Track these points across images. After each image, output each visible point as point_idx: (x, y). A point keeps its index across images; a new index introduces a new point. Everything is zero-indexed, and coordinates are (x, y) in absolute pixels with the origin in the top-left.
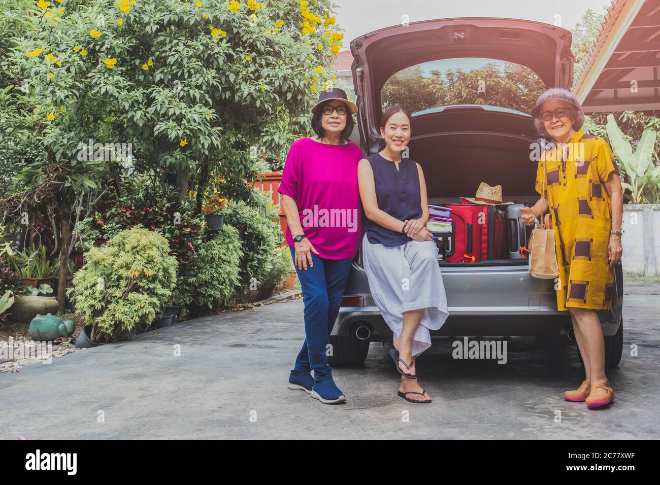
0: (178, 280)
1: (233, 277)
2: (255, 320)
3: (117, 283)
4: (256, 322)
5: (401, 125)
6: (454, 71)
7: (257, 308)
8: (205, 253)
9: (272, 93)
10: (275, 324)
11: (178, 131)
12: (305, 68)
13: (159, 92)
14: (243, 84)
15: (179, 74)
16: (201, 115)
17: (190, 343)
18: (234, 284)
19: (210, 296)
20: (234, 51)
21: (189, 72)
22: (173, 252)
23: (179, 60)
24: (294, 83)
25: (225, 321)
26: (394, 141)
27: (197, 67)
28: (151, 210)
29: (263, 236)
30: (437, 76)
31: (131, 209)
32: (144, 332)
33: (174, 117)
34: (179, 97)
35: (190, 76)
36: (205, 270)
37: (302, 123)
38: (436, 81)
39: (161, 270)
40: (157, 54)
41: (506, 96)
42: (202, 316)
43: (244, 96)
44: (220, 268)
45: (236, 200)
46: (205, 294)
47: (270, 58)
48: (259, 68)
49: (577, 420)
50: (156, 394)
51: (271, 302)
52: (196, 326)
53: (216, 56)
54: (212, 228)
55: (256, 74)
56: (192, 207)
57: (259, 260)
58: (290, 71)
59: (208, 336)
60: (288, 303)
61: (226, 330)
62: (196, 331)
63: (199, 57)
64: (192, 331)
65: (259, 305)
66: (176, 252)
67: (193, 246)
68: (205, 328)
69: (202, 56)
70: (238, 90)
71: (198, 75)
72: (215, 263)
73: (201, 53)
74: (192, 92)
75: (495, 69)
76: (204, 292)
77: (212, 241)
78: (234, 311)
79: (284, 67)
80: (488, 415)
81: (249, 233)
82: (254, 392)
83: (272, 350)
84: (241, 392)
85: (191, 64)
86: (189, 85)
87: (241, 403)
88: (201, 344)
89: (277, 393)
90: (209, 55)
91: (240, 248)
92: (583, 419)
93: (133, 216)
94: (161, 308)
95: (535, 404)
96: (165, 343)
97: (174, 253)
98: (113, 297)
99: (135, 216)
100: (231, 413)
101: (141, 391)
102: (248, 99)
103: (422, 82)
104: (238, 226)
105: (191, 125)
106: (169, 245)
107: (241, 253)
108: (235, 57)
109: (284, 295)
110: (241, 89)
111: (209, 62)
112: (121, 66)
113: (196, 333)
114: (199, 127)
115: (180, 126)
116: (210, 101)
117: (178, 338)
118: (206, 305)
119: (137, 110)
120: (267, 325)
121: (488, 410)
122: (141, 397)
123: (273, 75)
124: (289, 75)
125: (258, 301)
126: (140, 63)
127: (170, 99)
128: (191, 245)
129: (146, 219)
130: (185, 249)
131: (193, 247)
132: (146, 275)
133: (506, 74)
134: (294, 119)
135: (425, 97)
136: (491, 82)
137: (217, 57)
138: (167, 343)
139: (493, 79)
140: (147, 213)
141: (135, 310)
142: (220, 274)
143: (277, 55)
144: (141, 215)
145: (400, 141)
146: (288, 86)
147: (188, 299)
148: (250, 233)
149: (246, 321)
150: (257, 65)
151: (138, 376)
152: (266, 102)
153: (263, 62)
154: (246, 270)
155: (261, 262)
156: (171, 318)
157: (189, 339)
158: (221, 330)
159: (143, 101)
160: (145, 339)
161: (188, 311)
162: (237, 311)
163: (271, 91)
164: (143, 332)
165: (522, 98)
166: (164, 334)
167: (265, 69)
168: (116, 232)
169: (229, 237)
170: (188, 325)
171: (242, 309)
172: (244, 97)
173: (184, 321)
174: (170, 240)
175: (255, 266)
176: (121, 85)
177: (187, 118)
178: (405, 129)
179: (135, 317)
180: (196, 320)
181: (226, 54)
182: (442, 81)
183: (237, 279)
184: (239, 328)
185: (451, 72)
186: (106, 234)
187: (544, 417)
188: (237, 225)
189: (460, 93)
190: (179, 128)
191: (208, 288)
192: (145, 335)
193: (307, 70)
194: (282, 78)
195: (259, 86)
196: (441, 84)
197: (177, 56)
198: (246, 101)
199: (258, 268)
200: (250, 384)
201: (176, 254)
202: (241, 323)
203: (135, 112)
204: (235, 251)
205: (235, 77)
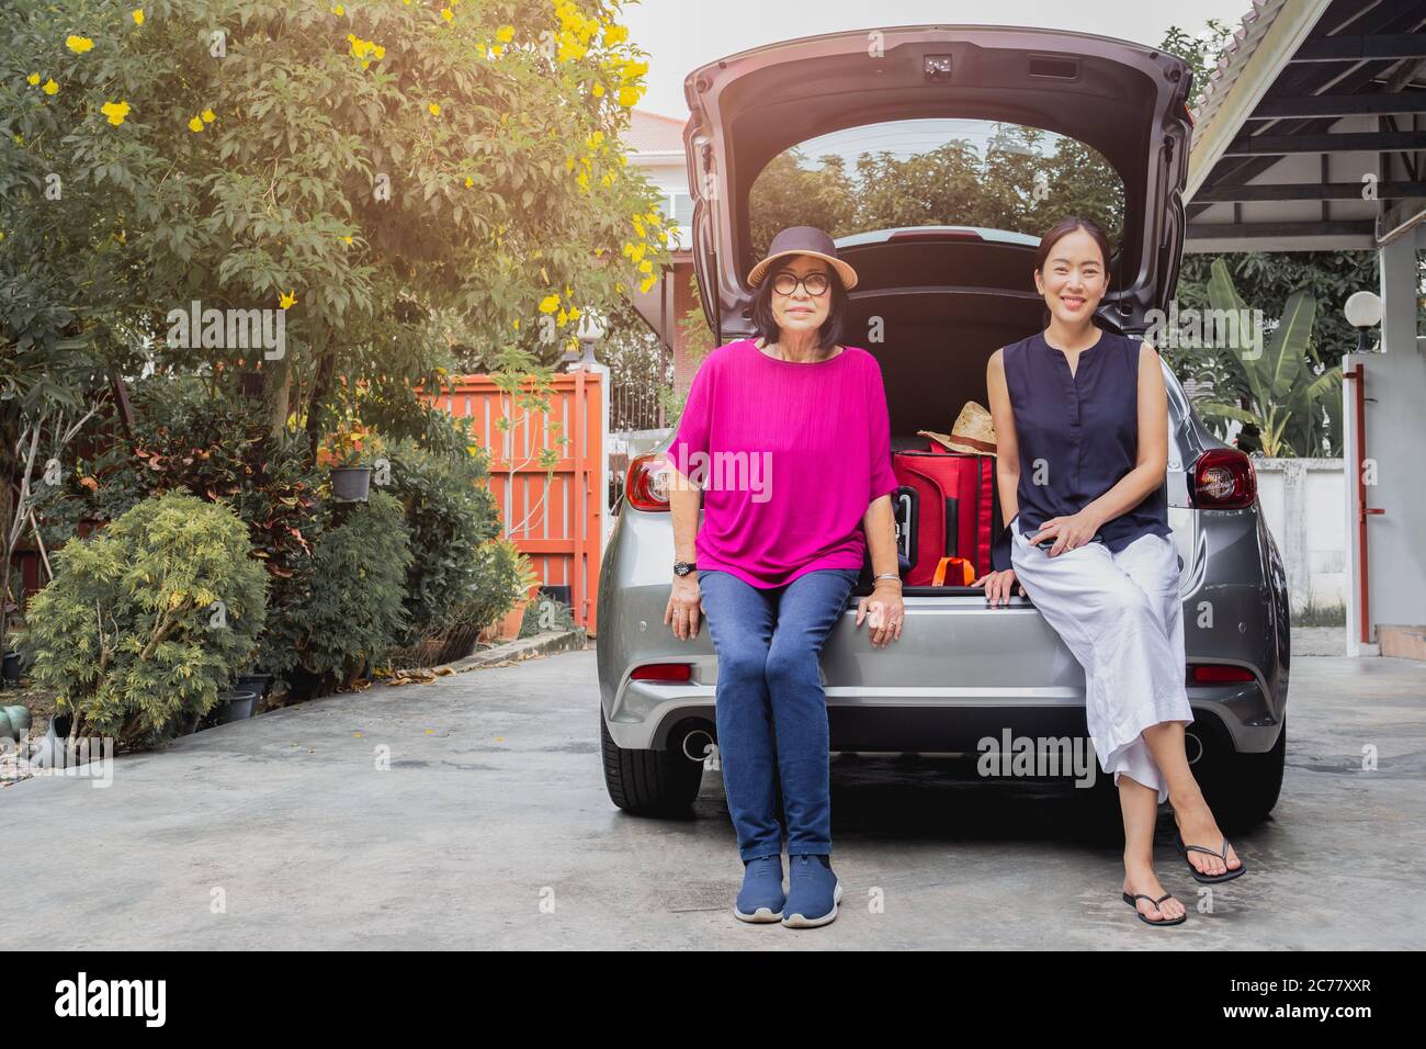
0: (269, 615)
1: (390, 611)
2: (442, 706)
3: (130, 620)
4: (445, 711)
5: (1080, 262)
6: (875, 156)
7: (443, 678)
8: (329, 554)
9: (490, 191)
10: (488, 715)
11: (275, 273)
12: (565, 135)
13: (229, 184)
14: (424, 169)
15: (276, 143)
16: (327, 239)
17: (299, 759)
18: (393, 626)
19: (338, 651)
20: (402, 91)
21: (300, 138)
22: (258, 551)
23: (278, 110)
24: (539, 169)
25: (373, 709)
26: (1063, 298)
27: (317, 128)
28: (206, 455)
29: (456, 518)
30: (837, 167)
31: (160, 453)
32: (189, 733)
33: (265, 242)
34: (276, 195)
35: (302, 146)
36: (328, 593)
37: (556, 262)
38: (833, 180)
39: (231, 592)
40: (225, 94)
41: (988, 216)
42: (320, 697)
43: (427, 196)
44: (362, 588)
45: (397, 436)
46: (326, 648)
47: (486, 110)
48: (460, 135)
49: (1200, 935)
50: (231, 877)
51: (472, 665)
52: (308, 718)
53: (362, 102)
54: (343, 498)
55: (454, 148)
56: (301, 449)
57: (447, 570)
58: (531, 143)
59: (340, 741)
60: (511, 668)
61: (376, 730)
62: (308, 730)
63: (321, 106)
64: (301, 730)
65: (446, 673)
66: (265, 550)
67: (303, 537)
68: (329, 725)
69: (330, 103)
70: (410, 183)
71: (320, 147)
72: (351, 578)
73: (328, 95)
74: (306, 185)
75: (967, 153)
76: (325, 643)
77: (343, 526)
78: (392, 685)
79: (518, 134)
80: (1000, 926)
81: (425, 511)
82: (460, 872)
83: (488, 776)
84: (429, 872)
85: (304, 120)
86: (298, 169)
87: (433, 897)
88: (325, 760)
89: (512, 873)
90: (346, 102)
91: (407, 544)
92: (1214, 934)
93: (165, 469)
94: (232, 677)
95: (1100, 900)
96: (241, 758)
97: (261, 555)
98: (121, 652)
99: (169, 468)
100: (413, 920)
101: (194, 868)
102: (436, 205)
103: (804, 180)
104: (401, 495)
105: (305, 261)
106: (249, 536)
107: (409, 557)
108: (407, 105)
109: (499, 651)
110: (418, 180)
111: (343, 115)
112: (139, 121)
113: (308, 734)
114: (323, 265)
115: (279, 261)
116: (347, 205)
117: (270, 748)
118: (329, 673)
119: (175, 223)
120: (468, 718)
121: (998, 912)
122: (200, 883)
123: (492, 151)
124: (528, 151)
125: (443, 663)
126: (184, 116)
127: (255, 199)
128: (299, 535)
129: (196, 474)
130: (285, 545)
131: (303, 541)
132: (198, 603)
133: (989, 167)
134: (539, 254)
135: (809, 214)
136: (958, 182)
137: (365, 106)
138: (246, 757)
139: (961, 176)
140: (198, 461)
141: (172, 683)
142: (363, 602)
143: (502, 104)
144: (184, 467)
145: (1077, 299)
146: (525, 176)
147: (288, 659)
148: (428, 510)
149: (421, 709)
150: (455, 127)
151: (186, 834)
152: (475, 211)
153: (471, 121)
154: (419, 593)
155: (455, 576)
156: (250, 702)
157: (295, 749)
158: (367, 729)
159: (190, 205)
160: (194, 748)
161: (289, 686)
162: (397, 685)
163: (487, 188)
164: (187, 732)
165: (1024, 219)
166: (234, 737)
167: (474, 137)
168: (125, 504)
169: (382, 519)
170: (289, 717)
171: (409, 680)
172: (426, 199)
173: (278, 707)
174: (252, 525)
175: (440, 585)
176: (142, 165)
177: (295, 244)
178: (1091, 271)
179: (171, 699)
180: (304, 705)
181: (384, 99)
182: (847, 180)
183: (400, 614)
184: (408, 724)
185: (868, 158)
186: (102, 510)
187: (1128, 930)
188: (398, 492)
189: (888, 206)
190: (278, 267)
191: (334, 633)
192: (193, 738)
193: (569, 141)
194: (512, 159)
195: (460, 175)
196: (843, 187)
197: (271, 101)
198: (429, 209)
199: (445, 589)
200: (448, 852)
201: (265, 555)
202: (411, 712)
203: (173, 229)
204: (396, 550)
205: (403, 152)
